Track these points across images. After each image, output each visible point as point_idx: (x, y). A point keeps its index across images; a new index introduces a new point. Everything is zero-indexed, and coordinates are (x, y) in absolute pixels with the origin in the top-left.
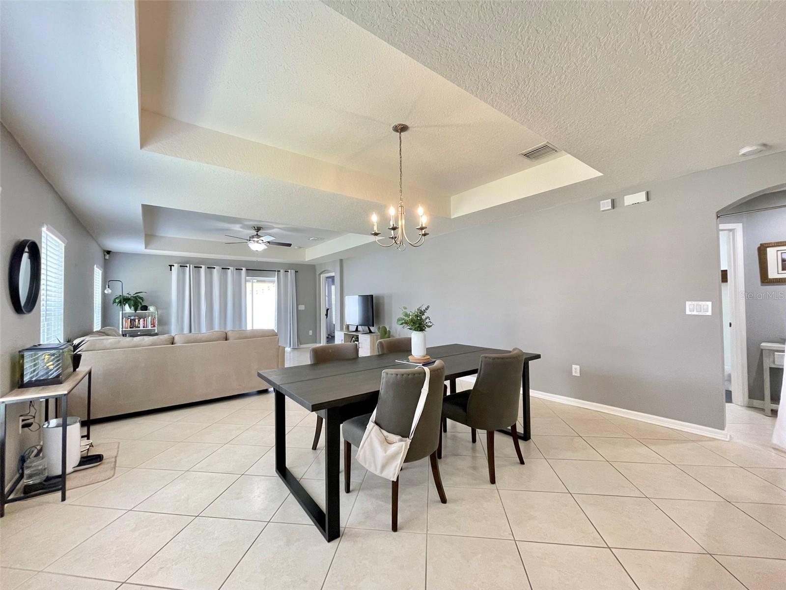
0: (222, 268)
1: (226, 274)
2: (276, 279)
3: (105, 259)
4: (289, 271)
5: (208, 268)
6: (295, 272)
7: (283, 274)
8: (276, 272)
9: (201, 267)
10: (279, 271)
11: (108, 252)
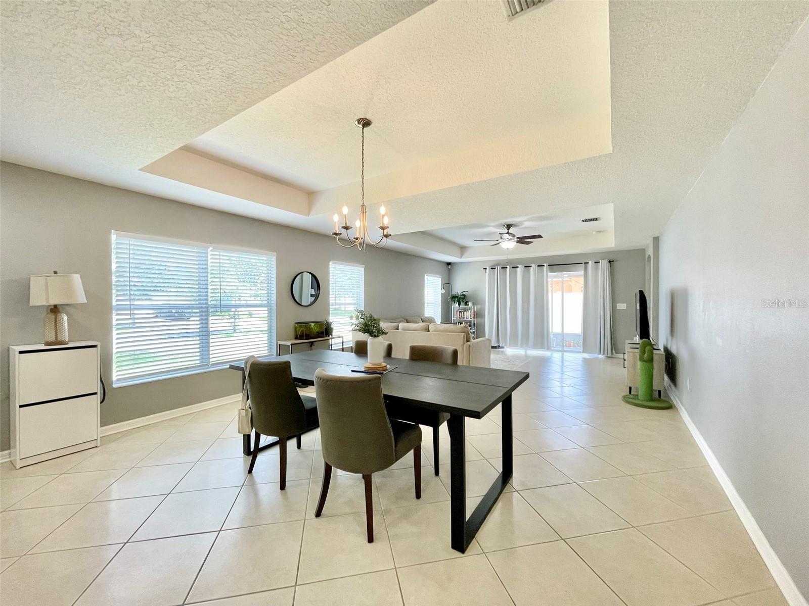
0: (525, 267)
1: (529, 272)
2: (582, 272)
3: (449, 269)
4: (600, 261)
5: (513, 267)
6: (610, 262)
7: (592, 266)
8: (583, 264)
9: (507, 268)
10: (588, 263)
11: (449, 264)
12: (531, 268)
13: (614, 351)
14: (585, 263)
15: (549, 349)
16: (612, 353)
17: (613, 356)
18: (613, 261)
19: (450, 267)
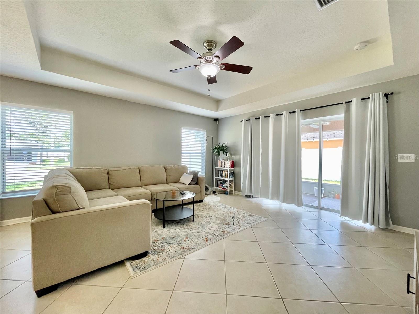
1: (281, 121)
3: (217, 124)
6: (386, 95)
7: (357, 104)
8: (344, 104)
9: (260, 118)
10: (351, 101)
11: (216, 120)
12: (283, 116)
13: (391, 222)
14: (346, 102)
15: (300, 204)
16: (387, 223)
17: (389, 228)
18: (392, 94)
19: (217, 122)
